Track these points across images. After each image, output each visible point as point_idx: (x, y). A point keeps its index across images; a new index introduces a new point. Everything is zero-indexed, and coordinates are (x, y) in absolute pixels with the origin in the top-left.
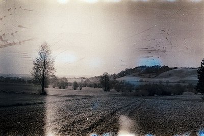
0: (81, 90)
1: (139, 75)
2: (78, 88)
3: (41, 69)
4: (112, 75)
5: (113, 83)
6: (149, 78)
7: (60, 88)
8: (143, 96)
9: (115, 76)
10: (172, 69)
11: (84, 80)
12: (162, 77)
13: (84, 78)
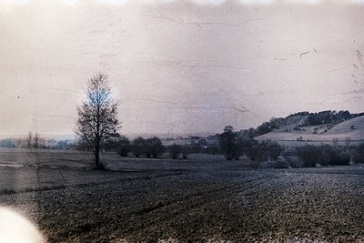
0: (185, 158)
1: (296, 129)
2: (181, 156)
3: (92, 123)
4: (246, 131)
5: (248, 144)
6: (315, 133)
7: (149, 157)
8: (294, 167)
9: (252, 133)
10: (356, 115)
11: (197, 142)
12: (337, 132)
13: (197, 138)
